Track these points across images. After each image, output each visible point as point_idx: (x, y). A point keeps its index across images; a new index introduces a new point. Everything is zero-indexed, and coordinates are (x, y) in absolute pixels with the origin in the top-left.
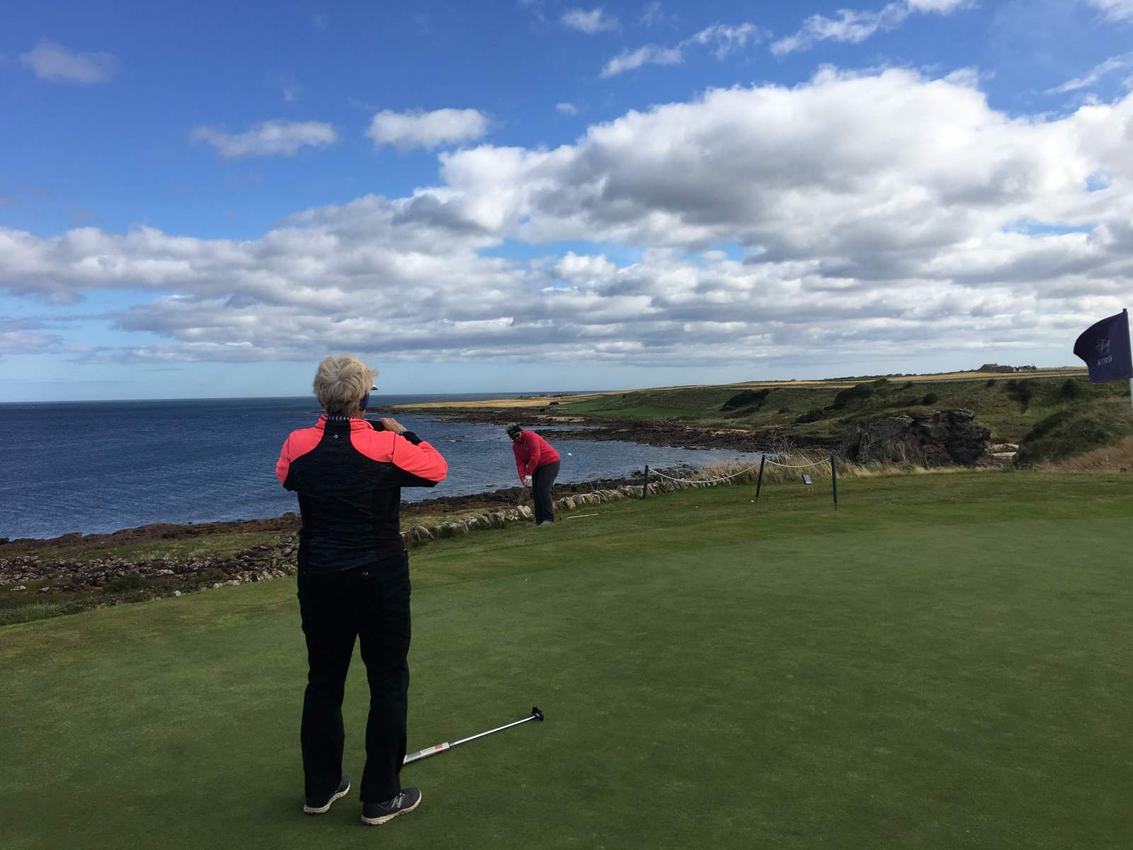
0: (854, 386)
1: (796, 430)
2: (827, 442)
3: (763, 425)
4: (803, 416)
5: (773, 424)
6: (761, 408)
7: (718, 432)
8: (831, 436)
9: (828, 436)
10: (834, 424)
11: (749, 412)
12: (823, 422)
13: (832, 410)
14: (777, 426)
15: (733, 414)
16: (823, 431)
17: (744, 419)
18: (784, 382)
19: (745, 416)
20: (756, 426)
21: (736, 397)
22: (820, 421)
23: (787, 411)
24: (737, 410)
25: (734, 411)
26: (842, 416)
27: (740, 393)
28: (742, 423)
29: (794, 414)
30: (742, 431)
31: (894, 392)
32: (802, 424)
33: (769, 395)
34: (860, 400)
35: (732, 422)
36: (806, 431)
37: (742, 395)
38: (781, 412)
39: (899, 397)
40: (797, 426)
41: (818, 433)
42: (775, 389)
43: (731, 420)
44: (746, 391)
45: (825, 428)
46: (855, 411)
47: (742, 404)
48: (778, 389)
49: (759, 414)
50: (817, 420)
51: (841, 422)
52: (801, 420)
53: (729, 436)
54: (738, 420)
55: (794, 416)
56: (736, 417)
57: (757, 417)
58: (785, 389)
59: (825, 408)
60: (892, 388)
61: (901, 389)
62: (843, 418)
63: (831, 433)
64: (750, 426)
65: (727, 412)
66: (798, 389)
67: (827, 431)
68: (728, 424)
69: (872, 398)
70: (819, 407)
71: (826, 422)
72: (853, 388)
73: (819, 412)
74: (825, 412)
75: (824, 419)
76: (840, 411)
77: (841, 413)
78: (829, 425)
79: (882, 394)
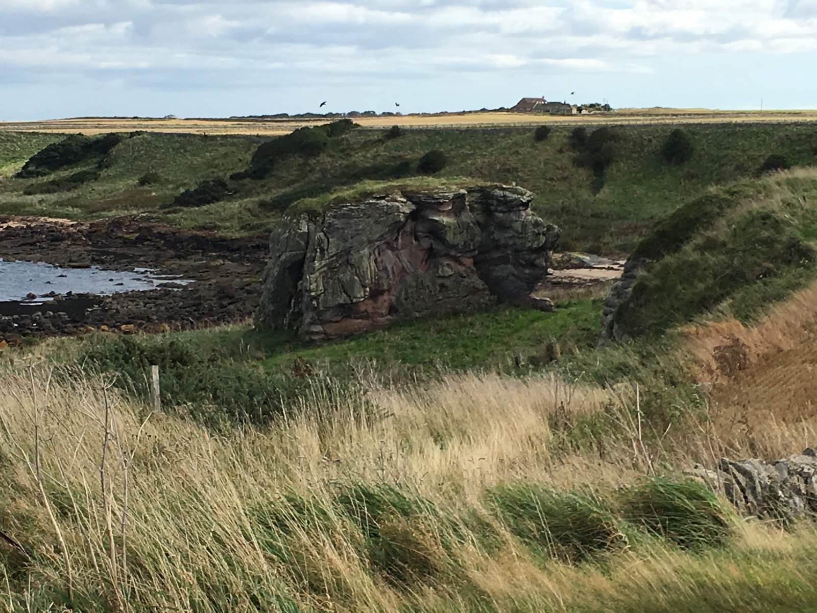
0: (290, 132)
1: (174, 220)
2: (235, 247)
3: (104, 210)
4: (187, 191)
5: (126, 208)
6: (103, 173)
7: (11, 224)
8: (244, 234)
9: (237, 235)
10: (249, 210)
11: (78, 180)
12: (229, 205)
13: (247, 181)
14: (135, 212)
15: (42, 185)
16: (228, 224)
17: (66, 195)
18: (151, 119)
19: (69, 190)
20: (90, 210)
21: (52, 148)
22: (221, 203)
23: (155, 181)
24: (52, 177)
25: (45, 179)
26: (266, 193)
28: (62, 204)
29: (171, 186)
30: (60, 220)
31: (365, 146)
32: (185, 209)
33: (120, 145)
34: (301, 161)
35: (40, 202)
36: (194, 223)
37: (62, 145)
38: (143, 182)
39: (374, 157)
40: (175, 212)
41: (218, 228)
42: (132, 134)
43: (39, 197)
44: (71, 136)
45: (232, 217)
46: (289, 184)
47: (62, 165)
48: (138, 133)
49: (98, 187)
50: (218, 200)
51: (262, 204)
52: (186, 200)
53: (33, 231)
54: (53, 197)
55: (169, 191)
56: (49, 191)
57: (94, 191)
58: (152, 134)
59: (233, 177)
60: (362, 139)
61: (379, 140)
62: (268, 198)
63: (242, 228)
64: (77, 211)
65: (33, 181)
66: (179, 135)
67: (235, 222)
68: (31, 205)
69: (325, 158)
70: (221, 174)
71: (235, 206)
72: (287, 136)
73: (220, 183)
74: (231, 184)
75: (231, 198)
76: (262, 182)
77: (263, 186)
78: (240, 212)
79: (342, 151)
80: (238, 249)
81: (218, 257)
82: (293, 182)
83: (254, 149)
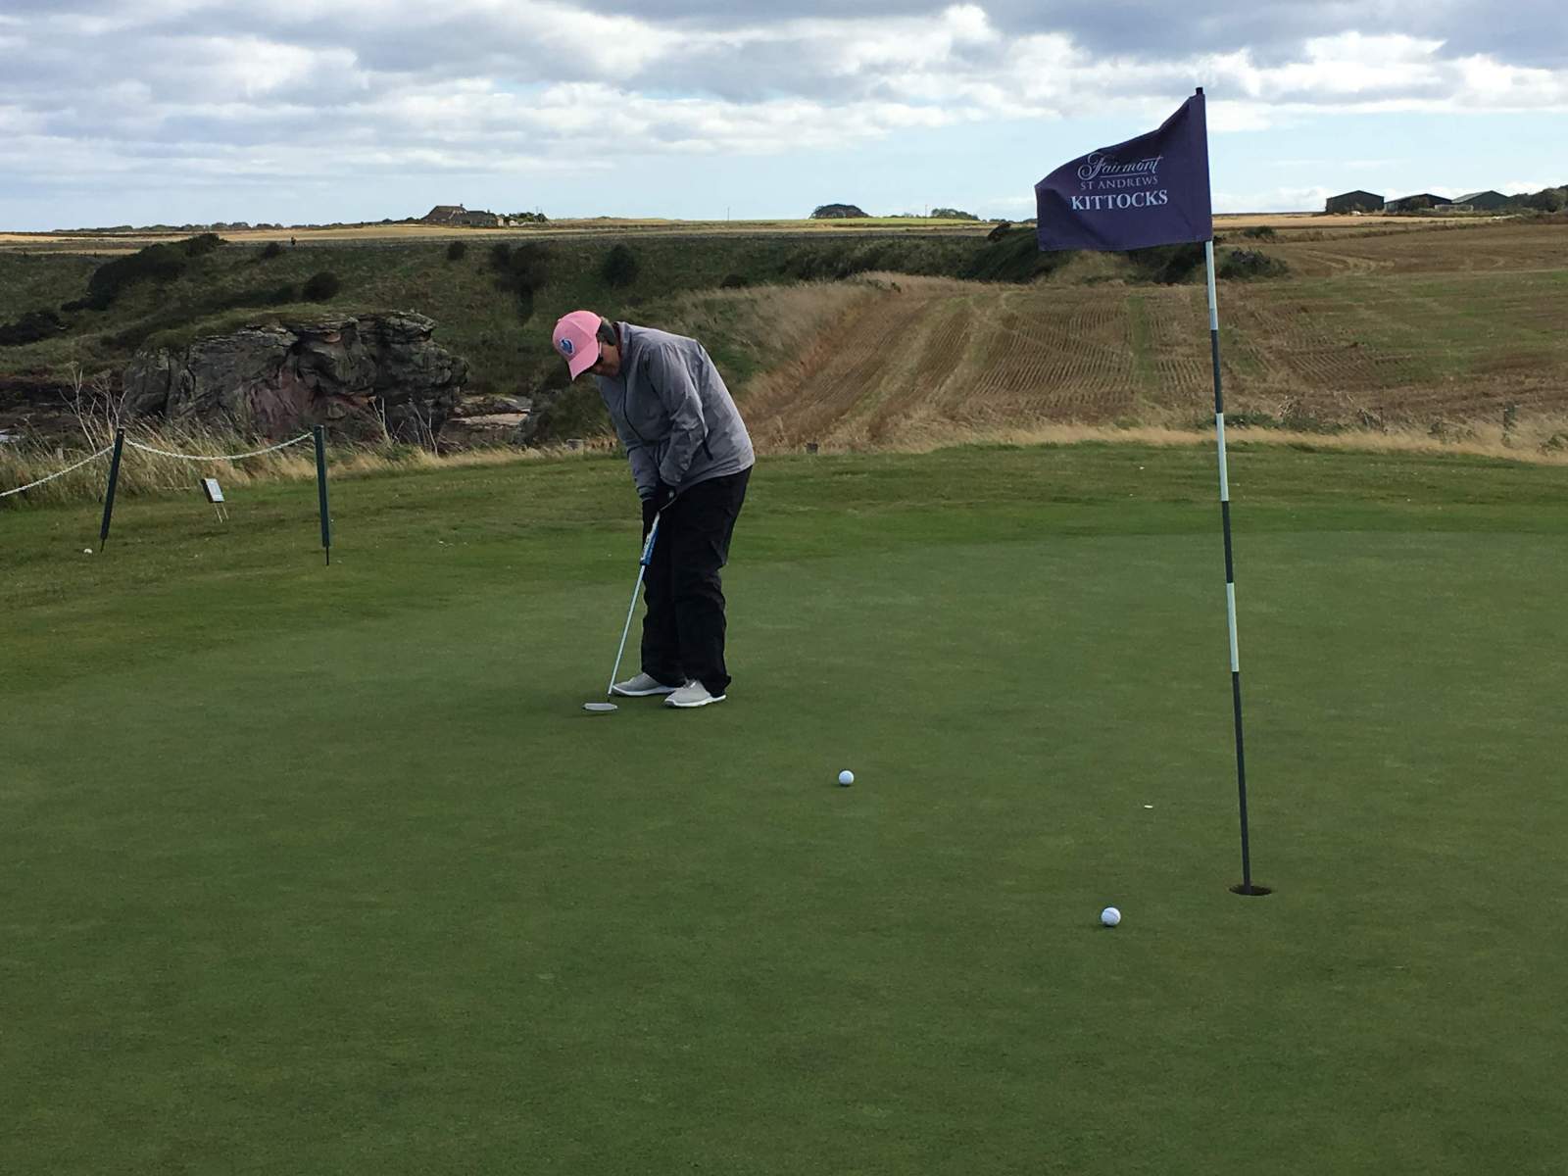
0: (137, 251)
4: (6, 326)
9: (73, 380)
10: (89, 348)
12: (63, 343)
13: (83, 312)
16: (61, 367)
22: (53, 341)
26: (109, 327)
31: (236, 267)
34: (153, 286)
36: (17, 367)
39: (247, 282)
41: (50, 372)
45: (68, 358)
46: (140, 315)
50: (47, 337)
51: (107, 342)
59: (65, 308)
60: (231, 259)
61: (252, 261)
62: (112, 333)
67: (71, 365)
69: (184, 284)
70: (49, 304)
71: (70, 344)
72: (135, 255)
73: (50, 316)
74: (63, 317)
75: (63, 334)
76: (104, 314)
77: (105, 319)
78: (76, 352)
79: (206, 274)
81: (53, 408)
82: (145, 313)
83: (92, 271)
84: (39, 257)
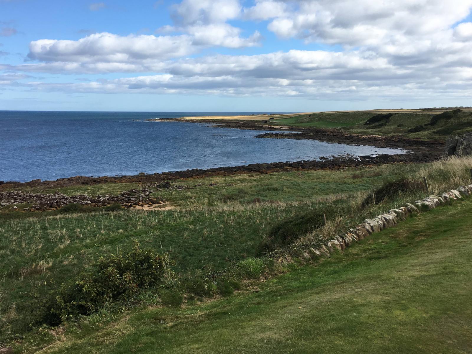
0: (442, 113)
1: (408, 136)
2: (426, 143)
3: (388, 133)
4: (412, 129)
5: (394, 133)
6: (387, 124)
7: (363, 137)
8: (428, 140)
9: (426, 140)
10: (430, 134)
11: (381, 125)
12: (424, 132)
13: (429, 126)
14: (397, 134)
15: (372, 127)
16: (423, 137)
17: (378, 130)
18: (398, 109)
19: (378, 128)
20: (385, 133)
21: (374, 117)
22: (422, 132)
23: (402, 126)
24: (373, 125)
25: (372, 125)
26: (435, 129)
27: (375, 115)
28: (377, 132)
29: (406, 127)
30: (377, 136)
31: (465, 116)
32: (411, 133)
33: (392, 116)
34: (445, 120)
35: (371, 131)
36: (414, 137)
37: (376, 116)
38: (399, 126)
39: (467, 120)
40: (409, 134)
41: (421, 138)
42: (396, 114)
43: (371, 130)
44: (379, 114)
45: (425, 136)
46: (442, 127)
47: (376, 122)
48: (397, 113)
49: (386, 127)
50: (420, 131)
51: (434, 132)
52: (411, 131)
53: (370, 139)
54: (374, 130)
55: (406, 128)
56: (373, 128)
57: (385, 128)
58: (401, 114)
59: (425, 125)
60: (464, 114)
61: (469, 115)
62: (435, 130)
63: (428, 138)
64: (381, 133)
65: (368, 126)
66: (409, 114)
67: (426, 137)
68: (369, 132)
69: (452, 120)
70: (421, 124)
71: (426, 133)
72: (441, 114)
73: (422, 127)
74: (425, 127)
75: (424, 131)
76: (433, 126)
77: (434, 127)
78: (427, 134)
79: (458, 118)
80: (427, 144)
81: (421, 146)
83: (431, 117)
84: (419, 115)
